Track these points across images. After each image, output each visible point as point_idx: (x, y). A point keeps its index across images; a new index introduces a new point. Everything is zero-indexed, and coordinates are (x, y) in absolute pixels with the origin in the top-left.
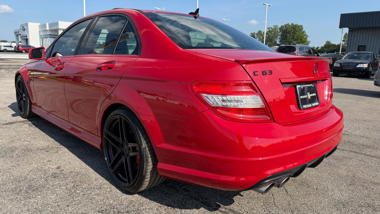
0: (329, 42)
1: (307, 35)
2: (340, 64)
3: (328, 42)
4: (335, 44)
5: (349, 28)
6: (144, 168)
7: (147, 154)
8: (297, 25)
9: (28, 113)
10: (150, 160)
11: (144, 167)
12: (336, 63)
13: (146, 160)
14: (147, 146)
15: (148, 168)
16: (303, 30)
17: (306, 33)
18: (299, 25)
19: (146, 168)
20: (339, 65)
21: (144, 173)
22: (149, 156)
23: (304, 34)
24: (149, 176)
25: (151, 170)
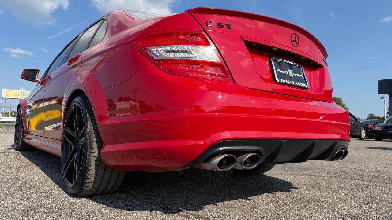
0: (373, 114)
1: (347, 108)
2: (382, 127)
3: (371, 114)
4: (379, 116)
5: (389, 95)
6: (88, 155)
7: (91, 137)
8: (336, 98)
9: (20, 144)
10: (95, 145)
11: (88, 153)
12: (377, 126)
13: (90, 144)
14: (93, 129)
15: (92, 156)
16: (343, 103)
17: (345, 106)
18: (337, 97)
19: (90, 155)
20: (380, 129)
21: (87, 162)
22: (95, 140)
23: (344, 107)
24: (94, 167)
25: (96, 158)
